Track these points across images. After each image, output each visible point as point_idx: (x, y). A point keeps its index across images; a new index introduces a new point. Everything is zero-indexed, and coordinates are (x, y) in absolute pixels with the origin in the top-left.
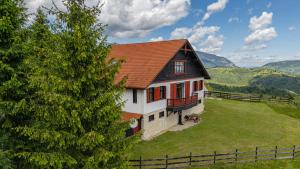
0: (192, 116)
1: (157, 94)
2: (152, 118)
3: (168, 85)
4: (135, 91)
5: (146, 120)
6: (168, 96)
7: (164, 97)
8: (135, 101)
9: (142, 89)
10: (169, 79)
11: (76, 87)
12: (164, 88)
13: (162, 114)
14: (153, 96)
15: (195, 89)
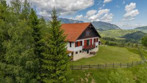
0: (93, 52)
1: (79, 44)
2: (77, 53)
3: (83, 40)
4: (71, 43)
5: (74, 53)
6: (83, 44)
7: (81, 45)
8: (71, 46)
9: (73, 42)
10: (84, 38)
11: (55, 43)
12: (82, 41)
13: (81, 52)
14: (77, 45)
15: (95, 42)
